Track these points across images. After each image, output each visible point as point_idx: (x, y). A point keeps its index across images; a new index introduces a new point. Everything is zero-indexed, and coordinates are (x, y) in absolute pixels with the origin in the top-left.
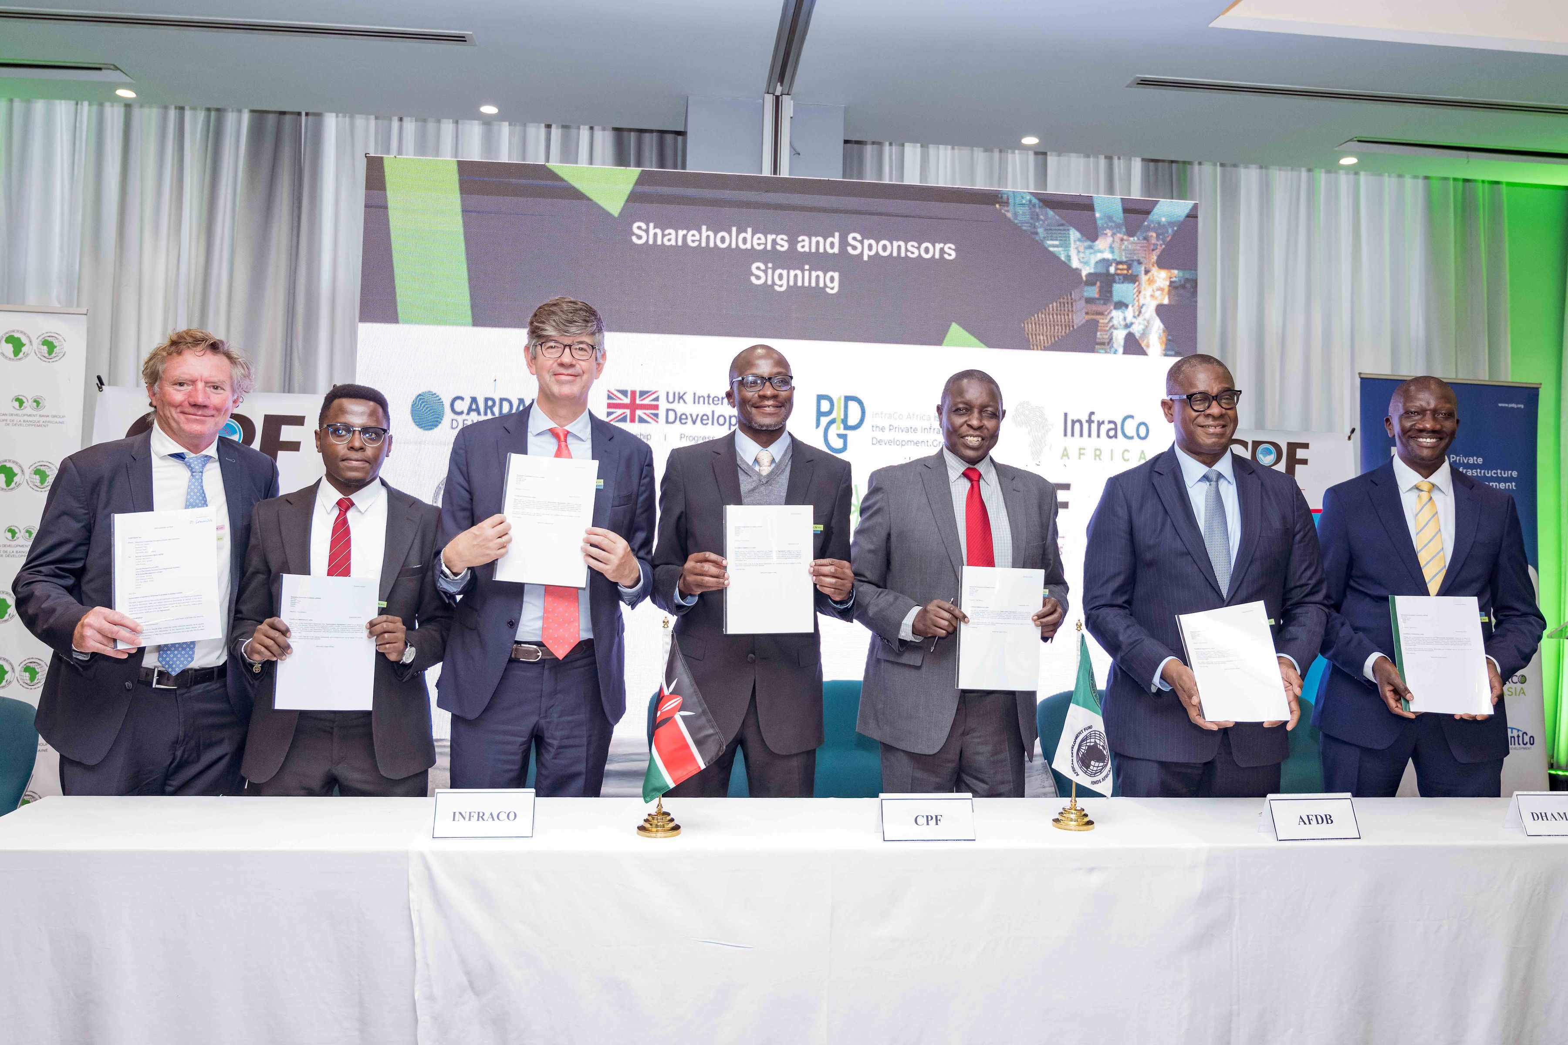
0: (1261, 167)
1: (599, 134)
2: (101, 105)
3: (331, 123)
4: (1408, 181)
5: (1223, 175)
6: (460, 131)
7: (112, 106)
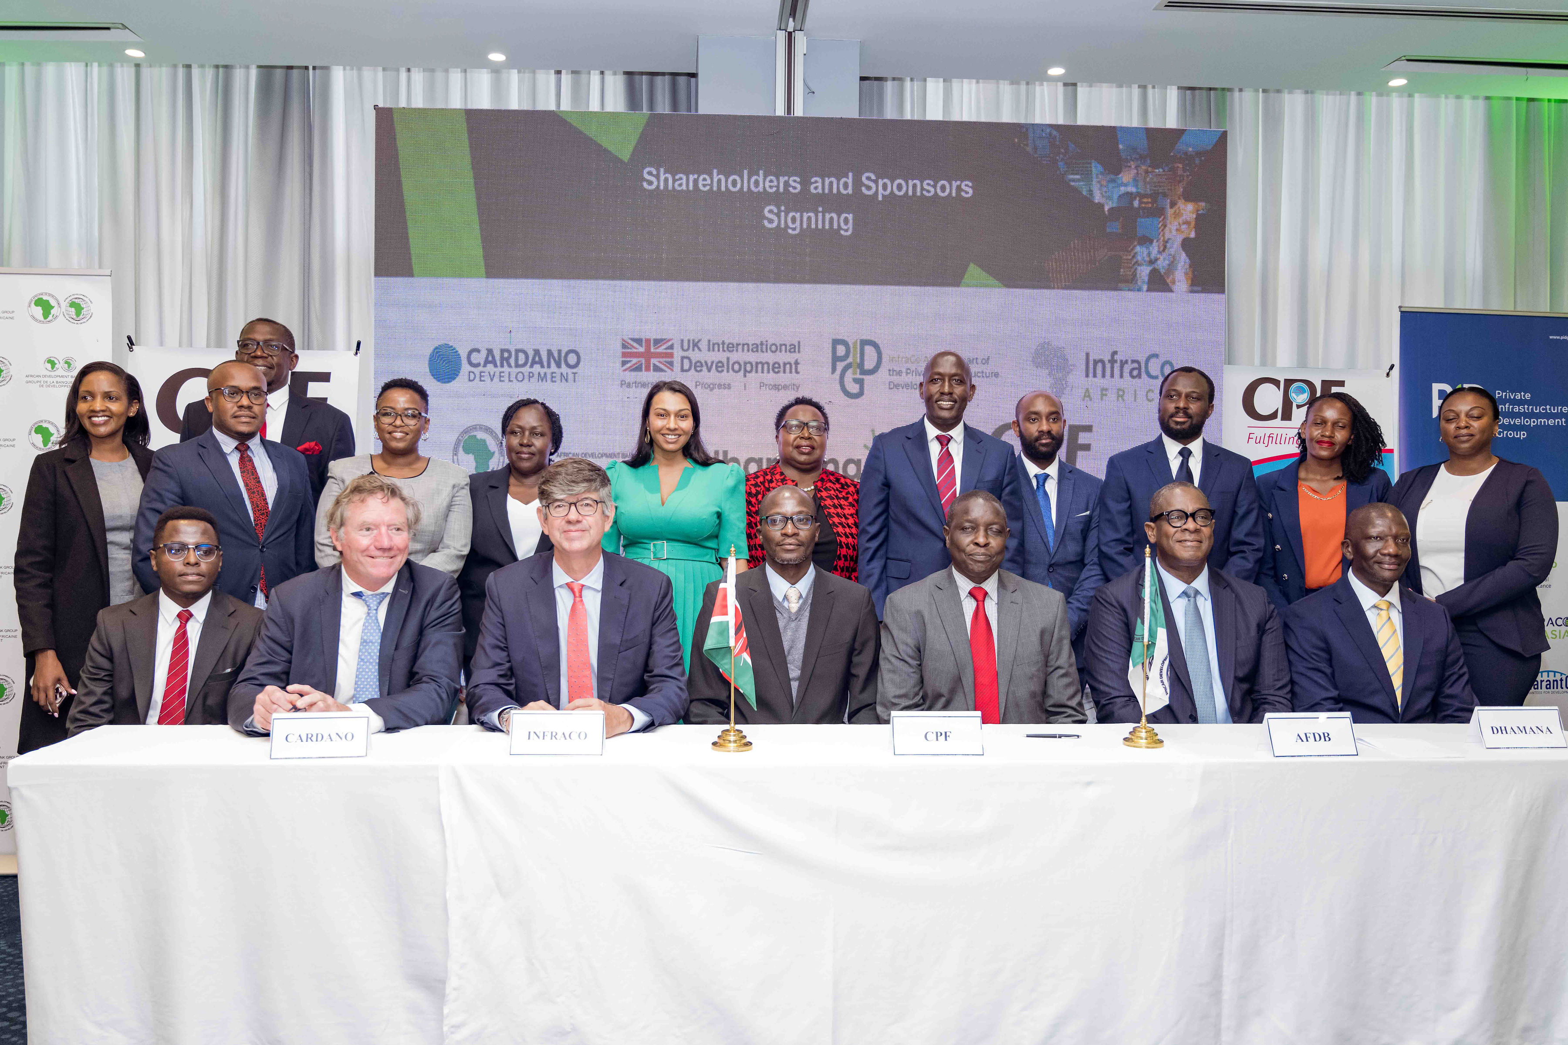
0: (1307, 92)
1: (609, 78)
2: (111, 66)
3: (339, 77)
4: (1467, 102)
5: (1266, 101)
6: (468, 80)
7: (122, 66)
